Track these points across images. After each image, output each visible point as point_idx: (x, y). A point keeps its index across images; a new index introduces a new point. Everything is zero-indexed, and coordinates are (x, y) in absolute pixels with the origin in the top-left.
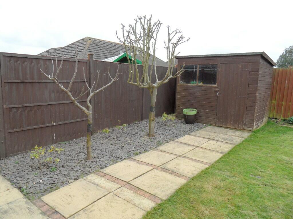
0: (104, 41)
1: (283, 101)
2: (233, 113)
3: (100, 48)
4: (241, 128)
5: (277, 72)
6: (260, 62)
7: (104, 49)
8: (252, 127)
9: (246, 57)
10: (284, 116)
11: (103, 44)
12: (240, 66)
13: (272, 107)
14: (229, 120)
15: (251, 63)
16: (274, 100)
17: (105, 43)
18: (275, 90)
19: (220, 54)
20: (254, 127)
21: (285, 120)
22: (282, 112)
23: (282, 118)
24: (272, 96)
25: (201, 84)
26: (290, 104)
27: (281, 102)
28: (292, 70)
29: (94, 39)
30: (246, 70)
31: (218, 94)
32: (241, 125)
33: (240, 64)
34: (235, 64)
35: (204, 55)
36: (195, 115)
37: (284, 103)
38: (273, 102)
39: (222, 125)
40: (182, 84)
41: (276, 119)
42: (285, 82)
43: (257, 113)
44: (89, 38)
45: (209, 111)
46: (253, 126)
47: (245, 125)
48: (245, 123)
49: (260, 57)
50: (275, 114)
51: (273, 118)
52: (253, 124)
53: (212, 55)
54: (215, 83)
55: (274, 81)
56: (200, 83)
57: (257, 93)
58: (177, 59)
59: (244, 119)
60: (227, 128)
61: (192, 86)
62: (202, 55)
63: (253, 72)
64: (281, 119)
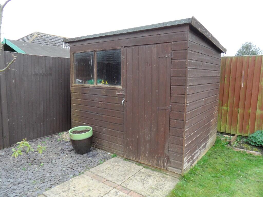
0: (56, 37)
1: (238, 107)
2: (148, 138)
3: (47, 44)
4: (161, 167)
5: (228, 63)
6: (189, 39)
7: (52, 44)
8: (181, 168)
9: (164, 32)
10: (241, 131)
11: (54, 39)
12: (155, 49)
13: (223, 116)
14: (143, 150)
15: (173, 43)
16: (226, 105)
17: (57, 38)
18: (226, 91)
19: (123, 30)
20: (184, 168)
21: (242, 137)
22: (238, 125)
23: (238, 133)
24: (223, 100)
25: (101, 84)
26: (249, 111)
27: (236, 109)
28: (250, 59)
29: (44, 34)
30: (165, 57)
31: (123, 102)
32: (161, 162)
33: (155, 45)
34: (146, 46)
35: (100, 34)
36: (90, 139)
37: (240, 111)
38: (225, 108)
39: (133, 157)
40: (80, 84)
41: (230, 135)
42: (241, 78)
43: (188, 139)
44: (38, 33)
45: (113, 130)
46: (182, 165)
47: (168, 161)
48: (169, 159)
49: (187, 28)
50: (227, 126)
51: (225, 133)
52: (182, 161)
53: (111, 32)
54: (118, 83)
55: (225, 77)
56: (101, 82)
57: (188, 101)
58: (69, 43)
59: (166, 151)
60: (140, 164)
61: (89, 88)
62: (98, 34)
63: (177, 61)
64: (237, 135)
